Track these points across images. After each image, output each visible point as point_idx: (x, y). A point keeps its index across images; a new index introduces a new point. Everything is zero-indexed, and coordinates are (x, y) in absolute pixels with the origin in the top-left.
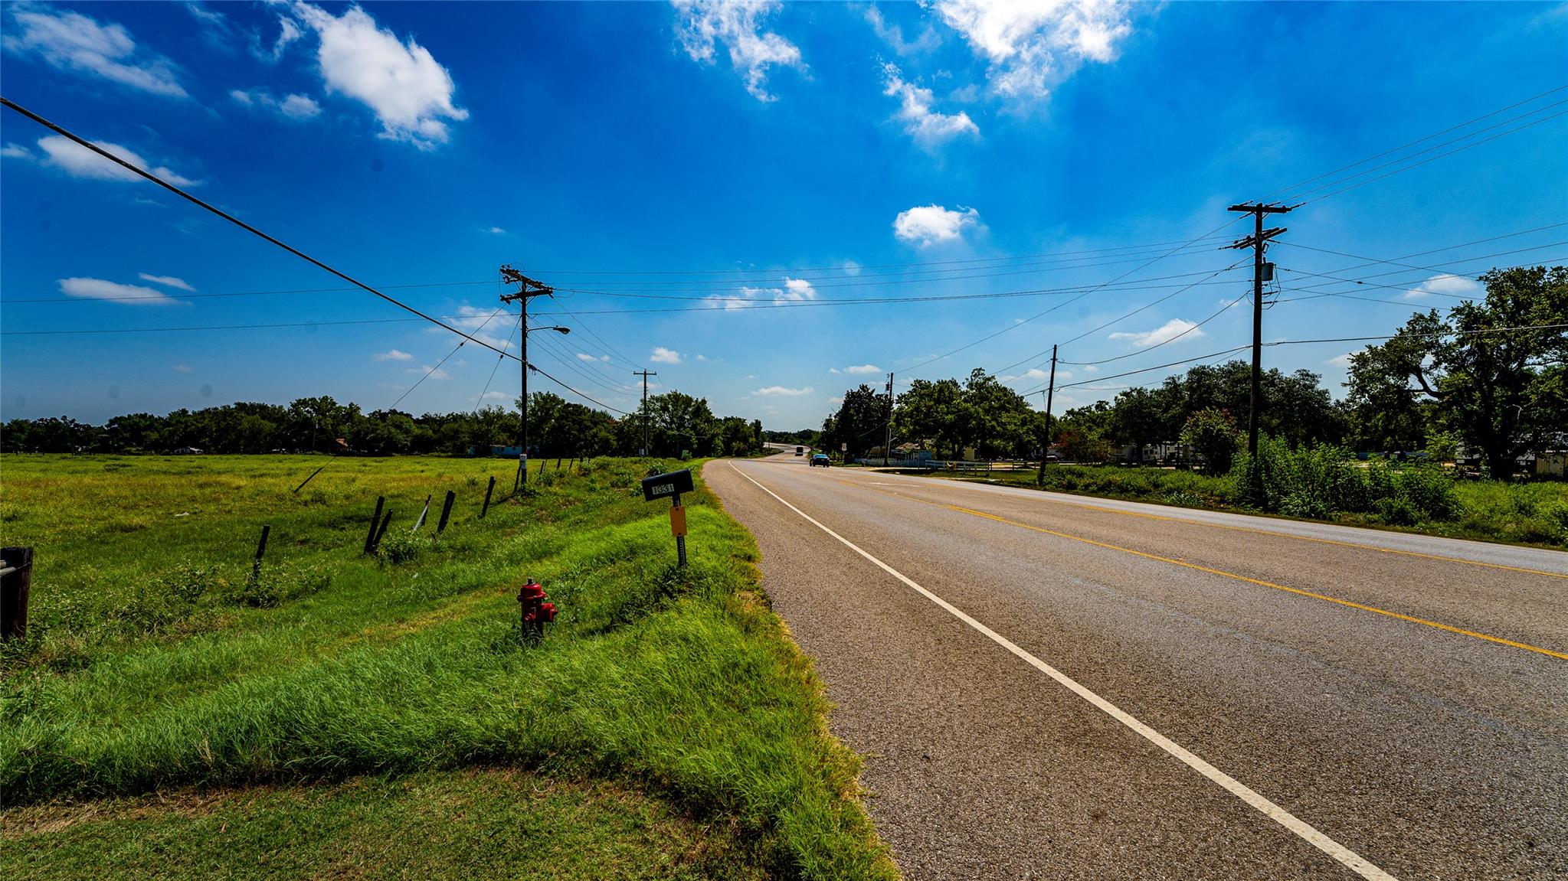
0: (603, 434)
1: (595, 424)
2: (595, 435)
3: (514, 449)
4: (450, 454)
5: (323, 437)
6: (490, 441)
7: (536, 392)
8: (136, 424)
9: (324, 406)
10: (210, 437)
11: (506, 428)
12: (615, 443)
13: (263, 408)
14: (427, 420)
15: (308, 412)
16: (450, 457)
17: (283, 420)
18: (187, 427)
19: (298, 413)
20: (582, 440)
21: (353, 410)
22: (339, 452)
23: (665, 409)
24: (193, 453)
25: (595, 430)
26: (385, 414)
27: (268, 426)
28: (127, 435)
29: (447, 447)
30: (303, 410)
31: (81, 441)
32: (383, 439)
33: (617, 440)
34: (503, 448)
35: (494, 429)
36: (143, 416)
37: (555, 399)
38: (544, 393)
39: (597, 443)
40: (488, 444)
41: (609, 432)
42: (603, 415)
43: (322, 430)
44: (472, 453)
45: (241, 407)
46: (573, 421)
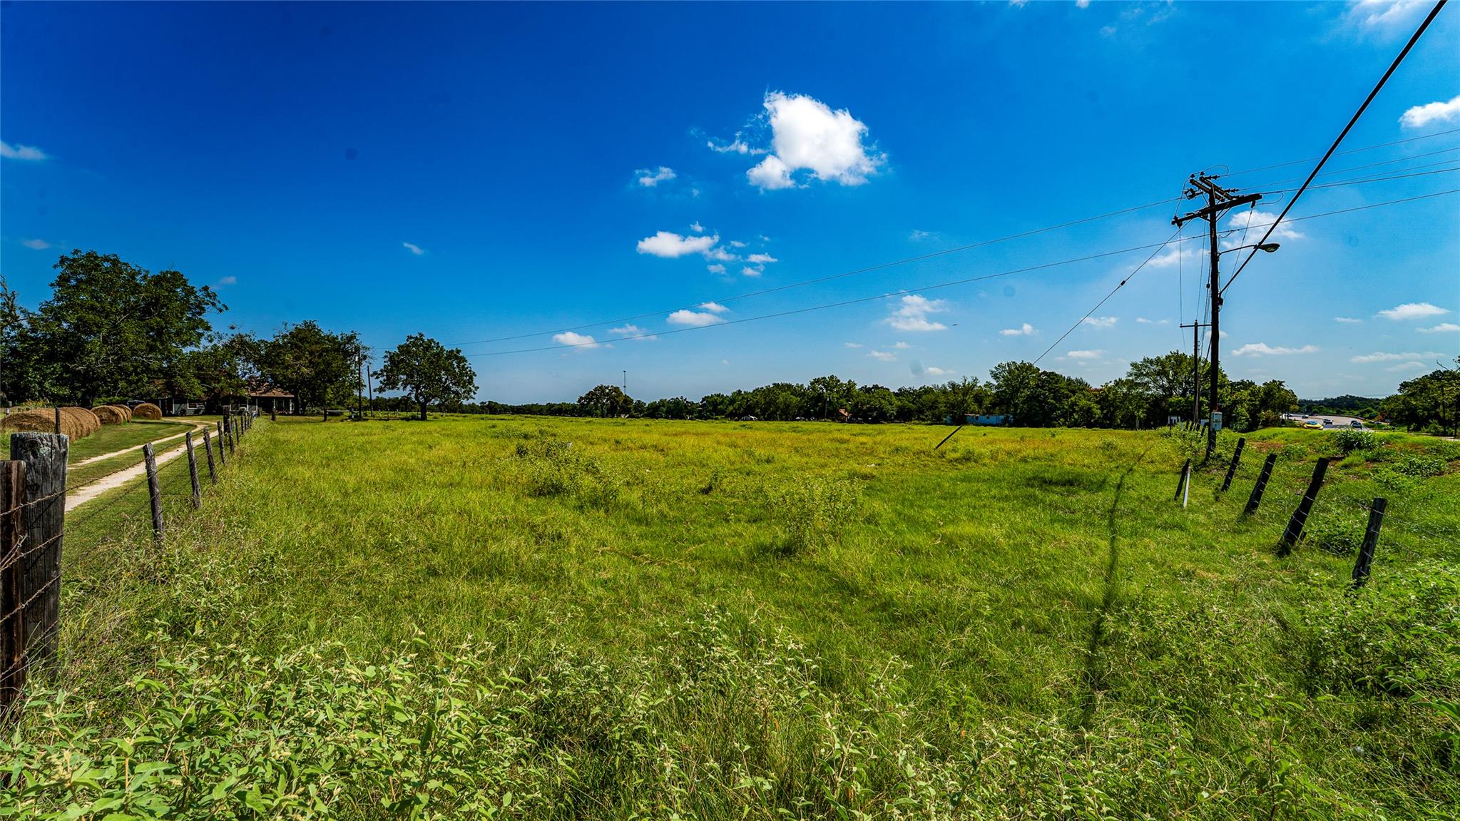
0: (1083, 402)
1: (1074, 392)
2: (1074, 404)
3: (988, 418)
4: (929, 422)
5: (831, 408)
6: (965, 410)
7: (1010, 362)
8: (716, 400)
9: (831, 383)
10: (761, 408)
11: (979, 399)
12: (1099, 411)
13: (789, 386)
14: (901, 393)
15: (821, 388)
16: (931, 424)
17: (805, 395)
18: (748, 401)
19: (814, 389)
20: (1059, 409)
21: (851, 385)
22: (841, 420)
23: (1162, 373)
24: (751, 419)
25: (1073, 399)
26: (870, 389)
27: (795, 399)
28: (711, 408)
29: (926, 416)
30: (818, 386)
31: (690, 413)
32: (876, 409)
33: (1102, 409)
34: (977, 418)
35: (969, 399)
36: (718, 395)
37: (1029, 368)
38: (1019, 363)
39: (1077, 412)
40: (963, 413)
41: (1089, 400)
42: (1080, 382)
43: (830, 403)
44: (949, 422)
45: (776, 385)
46: (1050, 390)
